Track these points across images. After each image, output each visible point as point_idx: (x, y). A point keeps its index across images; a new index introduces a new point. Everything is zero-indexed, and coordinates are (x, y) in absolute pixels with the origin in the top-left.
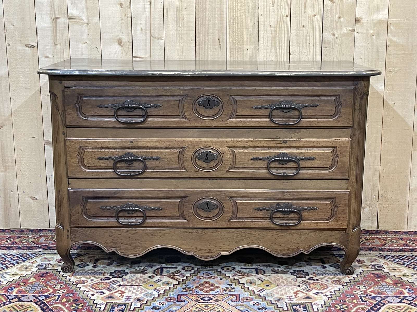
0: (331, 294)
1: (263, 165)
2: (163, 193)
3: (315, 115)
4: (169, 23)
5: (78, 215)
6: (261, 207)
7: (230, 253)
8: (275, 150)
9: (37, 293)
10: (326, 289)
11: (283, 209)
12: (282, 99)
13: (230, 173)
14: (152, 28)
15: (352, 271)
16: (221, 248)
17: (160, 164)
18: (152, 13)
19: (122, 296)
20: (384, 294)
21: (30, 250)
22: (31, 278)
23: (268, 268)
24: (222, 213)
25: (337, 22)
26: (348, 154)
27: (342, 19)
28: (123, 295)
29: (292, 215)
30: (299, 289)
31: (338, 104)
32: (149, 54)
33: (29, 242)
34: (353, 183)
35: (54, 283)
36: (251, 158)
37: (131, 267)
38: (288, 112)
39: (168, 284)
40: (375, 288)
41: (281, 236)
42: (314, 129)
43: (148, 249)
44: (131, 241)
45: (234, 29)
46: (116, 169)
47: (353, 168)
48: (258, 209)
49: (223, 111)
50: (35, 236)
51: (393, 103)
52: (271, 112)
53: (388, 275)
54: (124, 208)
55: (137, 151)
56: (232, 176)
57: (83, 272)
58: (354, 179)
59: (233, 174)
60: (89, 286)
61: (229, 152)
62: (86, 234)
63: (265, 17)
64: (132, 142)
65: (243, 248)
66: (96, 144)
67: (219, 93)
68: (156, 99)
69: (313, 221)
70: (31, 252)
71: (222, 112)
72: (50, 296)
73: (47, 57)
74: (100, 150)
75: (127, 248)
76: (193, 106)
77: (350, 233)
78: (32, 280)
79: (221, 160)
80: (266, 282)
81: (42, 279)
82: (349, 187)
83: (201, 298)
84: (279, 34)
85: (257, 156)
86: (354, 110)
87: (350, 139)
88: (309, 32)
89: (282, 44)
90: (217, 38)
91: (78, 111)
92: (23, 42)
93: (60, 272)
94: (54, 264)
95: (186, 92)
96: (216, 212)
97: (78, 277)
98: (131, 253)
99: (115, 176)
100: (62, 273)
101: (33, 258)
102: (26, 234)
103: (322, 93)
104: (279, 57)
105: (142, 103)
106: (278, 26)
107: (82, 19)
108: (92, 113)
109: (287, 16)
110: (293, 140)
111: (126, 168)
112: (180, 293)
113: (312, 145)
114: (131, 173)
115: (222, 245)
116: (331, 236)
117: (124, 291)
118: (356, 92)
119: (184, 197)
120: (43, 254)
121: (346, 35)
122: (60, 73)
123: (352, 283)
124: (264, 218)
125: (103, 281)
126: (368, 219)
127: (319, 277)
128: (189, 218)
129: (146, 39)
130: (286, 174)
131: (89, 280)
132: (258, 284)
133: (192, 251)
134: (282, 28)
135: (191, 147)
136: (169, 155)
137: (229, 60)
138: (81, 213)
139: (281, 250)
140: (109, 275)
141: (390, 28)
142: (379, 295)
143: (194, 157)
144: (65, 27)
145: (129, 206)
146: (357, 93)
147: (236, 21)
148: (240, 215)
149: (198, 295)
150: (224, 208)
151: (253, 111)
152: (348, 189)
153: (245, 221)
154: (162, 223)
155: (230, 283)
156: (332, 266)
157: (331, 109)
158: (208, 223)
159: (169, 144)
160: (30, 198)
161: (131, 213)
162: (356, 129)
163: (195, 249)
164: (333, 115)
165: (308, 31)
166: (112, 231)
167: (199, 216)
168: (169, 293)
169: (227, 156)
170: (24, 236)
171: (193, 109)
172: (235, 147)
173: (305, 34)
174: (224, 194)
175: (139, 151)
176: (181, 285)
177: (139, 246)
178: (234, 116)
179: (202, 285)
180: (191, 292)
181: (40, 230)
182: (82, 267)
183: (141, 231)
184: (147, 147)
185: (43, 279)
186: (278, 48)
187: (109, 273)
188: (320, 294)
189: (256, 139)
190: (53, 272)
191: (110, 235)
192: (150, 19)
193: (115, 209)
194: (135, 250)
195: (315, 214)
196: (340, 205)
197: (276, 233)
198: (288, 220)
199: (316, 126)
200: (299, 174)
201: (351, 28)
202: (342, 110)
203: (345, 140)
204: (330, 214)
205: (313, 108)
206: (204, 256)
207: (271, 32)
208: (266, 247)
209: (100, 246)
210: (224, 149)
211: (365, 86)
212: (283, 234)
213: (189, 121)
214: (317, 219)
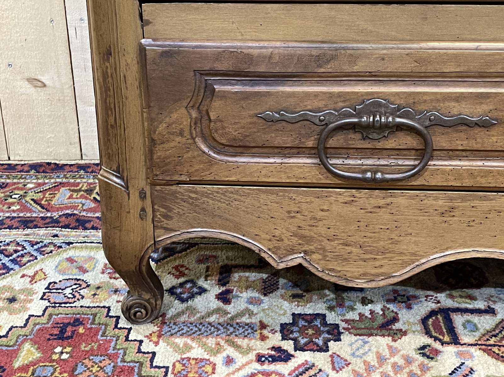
5: (178, 139)
21: (28, 231)
22: (22, 342)
33: (27, 202)
37: (340, 303)
44: (363, 234)
50: (45, 184)
54: (352, 116)
57: (192, 319)
62: (205, 206)
70: (31, 238)
75: (347, 256)
78: (28, 352)
81: (58, 349)
93: (118, 318)
94: (97, 283)
97: (180, 341)
98: (361, 271)
100: (123, 323)
101: (36, 259)
102: (21, 178)
120: (63, 245)
125: (267, 367)
131: (219, 360)
138: (191, 134)
140: (278, 336)
145: (373, 110)
160: (27, 83)
161: (375, 136)
170: (15, 183)
177: (393, 252)
181: (58, 168)
182: (187, 300)
185: (62, 353)
187: (278, 328)
190: (94, 320)
191: (289, 212)
193: (317, 121)
194: (377, 263)
209: (257, 246)
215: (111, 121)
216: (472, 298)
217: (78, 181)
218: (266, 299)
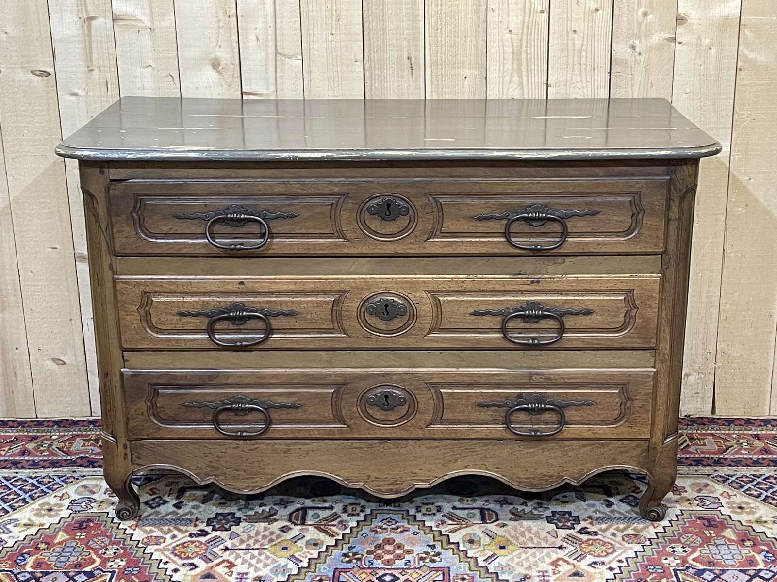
0: (620, 565)
1: (494, 324)
2: (302, 376)
3: (593, 231)
4: (311, 27)
5: (141, 417)
6: (488, 401)
7: (433, 485)
8: (517, 296)
9: (71, 566)
10: (610, 553)
11: (530, 406)
12: (529, 201)
13: (430, 341)
14: (278, 38)
15: (661, 516)
16: (414, 475)
17: (297, 324)
18: (277, 8)
19: (230, 574)
20: (720, 565)
21: (56, 469)
22: (58, 531)
23: (504, 506)
24: (415, 412)
25: (640, 24)
26: (655, 304)
27: (650, 16)
28: (231, 570)
29: (547, 416)
30: (561, 554)
31: (637, 211)
32: (272, 88)
33: (53, 449)
34: (664, 355)
35: (103, 545)
36: (469, 312)
37: (246, 507)
38: (541, 225)
39: (316, 544)
40: (704, 552)
41: (527, 453)
42: (590, 257)
43: (278, 478)
44: (245, 464)
45: (440, 39)
46: (213, 333)
47: (666, 328)
48: (482, 405)
49: (415, 224)
50: (65, 436)
51: (748, 178)
52: (508, 226)
53: (729, 520)
54: (229, 404)
55: (252, 299)
56: (435, 345)
57: (157, 518)
58: (666, 349)
59: (435, 342)
60: (169, 550)
61: (428, 301)
62: (159, 452)
63: (499, 14)
64: (242, 283)
65: (457, 475)
66: (173, 288)
67: (408, 191)
68: (287, 202)
69: (585, 426)
70: (59, 474)
71: (414, 226)
72: (96, 573)
73: (75, 94)
74: (181, 299)
75: (238, 477)
76: (358, 214)
77: (658, 448)
78: (61, 536)
79: (414, 316)
80: (500, 539)
81: (79, 534)
82: (657, 364)
83: (377, 576)
84: (527, 46)
85: (483, 308)
86: (668, 221)
87: (660, 275)
88: (585, 43)
89: (533, 66)
90: (406, 55)
91: (138, 226)
92: (26, 65)
93: (113, 518)
94: (101, 499)
95: (344, 190)
96: (403, 410)
97: (148, 528)
98: (246, 485)
99: (212, 347)
100: (116, 520)
101: (63, 486)
102: (47, 432)
103: (606, 190)
104: (526, 92)
105: (259, 210)
106: (525, 30)
107: (141, 20)
108: (165, 229)
109: (542, 12)
110: (551, 278)
111: (233, 331)
112: (338, 566)
113: (587, 286)
114: (242, 339)
115: (417, 471)
116: (621, 453)
117: (233, 561)
118: (672, 187)
119: (342, 385)
120: (80, 477)
121: (659, 47)
122: (100, 155)
123: (660, 540)
124: (494, 421)
125: (194, 539)
126: (696, 395)
127: (599, 526)
128: (352, 421)
129: (267, 60)
130: (538, 341)
131: (168, 537)
132: (484, 544)
133: (361, 482)
134: (533, 36)
135: (356, 291)
136: (314, 306)
137: (430, 98)
138: (148, 414)
139: (527, 478)
140: (205, 524)
141: (745, 34)
142: (710, 566)
143: (363, 310)
144: (108, 36)
145: (238, 401)
146: (675, 189)
147: (443, 23)
148: (447, 415)
149: (372, 570)
150: (418, 402)
151: (473, 224)
152: (654, 367)
153: (458, 426)
154: (300, 431)
155: (432, 543)
156: (623, 502)
157: (623, 219)
158: (388, 430)
159: (313, 286)
160: (52, 361)
161: (241, 413)
162: (672, 255)
163: (366, 478)
164: (627, 230)
165: (583, 41)
166: (209, 446)
167: (371, 417)
168: (318, 565)
169: (426, 307)
170: (44, 436)
171: (359, 221)
172: (439, 292)
173: (577, 47)
174: (417, 379)
175: (256, 299)
176: (340, 547)
177: (261, 474)
178: (438, 233)
179: (379, 547)
180: (359, 562)
181: (74, 423)
182: (155, 508)
183: (263, 446)
184: (271, 293)
185: (81, 536)
186: (524, 73)
187: (206, 521)
188: (600, 567)
189: (481, 276)
190: (99, 519)
191: (204, 454)
192: (273, 20)
193: (211, 407)
194: (254, 480)
195: (590, 413)
196: (636, 396)
197: (518, 448)
198: (538, 424)
199: (594, 251)
200: (563, 341)
201: (667, 36)
202: (644, 222)
203: (650, 277)
204: (617, 412)
205: (588, 218)
206: (384, 490)
207: (510, 44)
208: (499, 474)
209: (189, 472)
210: (418, 295)
211: (689, 175)
212: (532, 450)
213: (351, 244)
214: (594, 422)
215: (108, 407)
216: (325, 501)
217: (89, 433)
218: (203, 506)
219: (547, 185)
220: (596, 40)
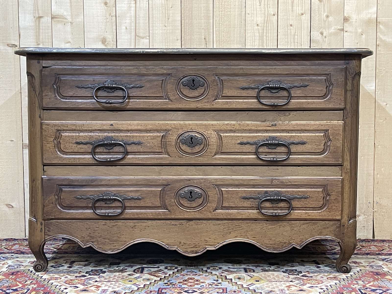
0: (327, 287)
1: (251, 150)
2: (144, 180)
3: (305, 96)
4: (154, 22)
5: (52, 205)
6: (248, 195)
7: (217, 248)
8: (264, 134)
9: (4, 287)
10: (321, 283)
11: (272, 198)
12: (270, 79)
13: (215, 159)
14: (137, 28)
15: (349, 269)
16: (207, 242)
17: (141, 149)
18: (137, 12)
19: (97, 290)
23: (258, 268)
24: (207, 202)
25: (325, 21)
26: (341, 138)
27: (331, 19)
28: (98, 288)
29: (282, 205)
30: (291, 283)
31: (329, 84)
33: (2, 248)
34: (347, 169)
35: (24, 280)
36: (237, 142)
37: (109, 267)
38: (277, 92)
39: (149, 280)
40: (375, 283)
41: (271, 228)
42: (304, 111)
43: (128, 243)
44: (109, 235)
45: (221, 29)
46: (95, 155)
47: (347, 153)
48: (245, 198)
49: (208, 91)
51: (385, 104)
52: (259, 93)
53: (388, 273)
54: (102, 197)
55: (117, 135)
56: (218, 162)
57: (57, 271)
58: (348, 166)
59: (219, 160)
60: (63, 282)
61: (215, 136)
62: (61, 227)
63: (252, 16)
64: (112, 125)
65: (231, 242)
66: (74, 128)
67: (204, 72)
68: (138, 78)
69: (304, 211)
70: (3, 256)
71: (207, 93)
72: (19, 289)
74: (78, 134)
75: (105, 243)
76: (177, 86)
77: (346, 225)
78: (1, 277)
79: (207, 145)
80: (256, 277)
81: (11, 276)
82: (343, 174)
83: (184, 290)
84: (266, 33)
85: (245, 141)
86: (346, 91)
87: (343, 122)
88: (297, 31)
89: (270, 43)
90: (203, 37)
91: (56, 92)
92: (5, 41)
93: (32, 271)
94: (26, 265)
95: (169, 72)
96: (200, 201)
97: (51, 275)
98: (109, 248)
101: (5, 260)
103: (312, 73)
105: (123, 83)
106: (265, 25)
107: (66, 18)
108: (71, 94)
109: (274, 15)
110: (282, 123)
111: (106, 153)
112: (161, 287)
113: (303, 128)
114: (110, 158)
115: (208, 239)
116: (325, 228)
117: (100, 285)
118: (348, 72)
119: (166, 185)
120: (15, 258)
121: (335, 34)
122: (38, 50)
123: (349, 279)
124: (252, 208)
125: (78, 278)
126: (363, 228)
127: (313, 275)
128: (171, 208)
129: (131, 39)
130: (276, 159)
131: (63, 277)
132: (247, 279)
133: (176, 246)
134: (269, 27)
135: (175, 130)
136: (152, 139)
138: (55, 203)
139: (271, 244)
141: (379, 27)
142: (380, 288)
143: (178, 141)
144: (48, 26)
145: (107, 195)
146: (349, 73)
147: (223, 20)
148: (225, 204)
149: (181, 288)
150: (209, 196)
151: (239, 92)
152: (342, 176)
153: (231, 211)
154: (141, 213)
155: (216, 279)
156: (326, 267)
157: (321, 89)
158: (191, 214)
159: (151, 127)
160: (6, 206)
161: (108, 202)
162: (349, 111)
163: (179, 243)
164: (324, 95)
165: (296, 30)
166: (90, 224)
167: (182, 205)
168: (149, 287)
169: (213, 139)
171: (177, 90)
172: (221, 130)
173: (292, 33)
174: (208, 182)
176: (163, 281)
177: (119, 241)
178: (220, 97)
179: (186, 280)
180: (173, 286)
181: (15, 239)
182: (57, 268)
183: (120, 224)
184: (128, 131)
187: (85, 272)
188: (315, 288)
189: (244, 122)
190: (24, 271)
191: (87, 228)
192: (135, 18)
193: (92, 199)
194: (114, 245)
195: (306, 203)
196: (332, 193)
197: (266, 225)
198: (277, 210)
199: (306, 107)
200: (290, 160)
201: (339, 27)
202: (333, 91)
203: (337, 123)
204: (322, 203)
205: (302, 88)
206: (189, 251)
207: (258, 31)
208: (255, 241)
209: (76, 240)
210: (209, 132)
211: (356, 66)
212: (274, 226)
213: (172, 103)
214: (309, 209)
216: (155, 265)
218: (85, 267)
219: (279, 70)
220: (302, 30)
